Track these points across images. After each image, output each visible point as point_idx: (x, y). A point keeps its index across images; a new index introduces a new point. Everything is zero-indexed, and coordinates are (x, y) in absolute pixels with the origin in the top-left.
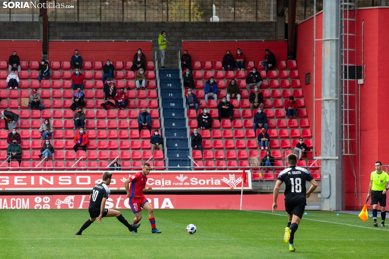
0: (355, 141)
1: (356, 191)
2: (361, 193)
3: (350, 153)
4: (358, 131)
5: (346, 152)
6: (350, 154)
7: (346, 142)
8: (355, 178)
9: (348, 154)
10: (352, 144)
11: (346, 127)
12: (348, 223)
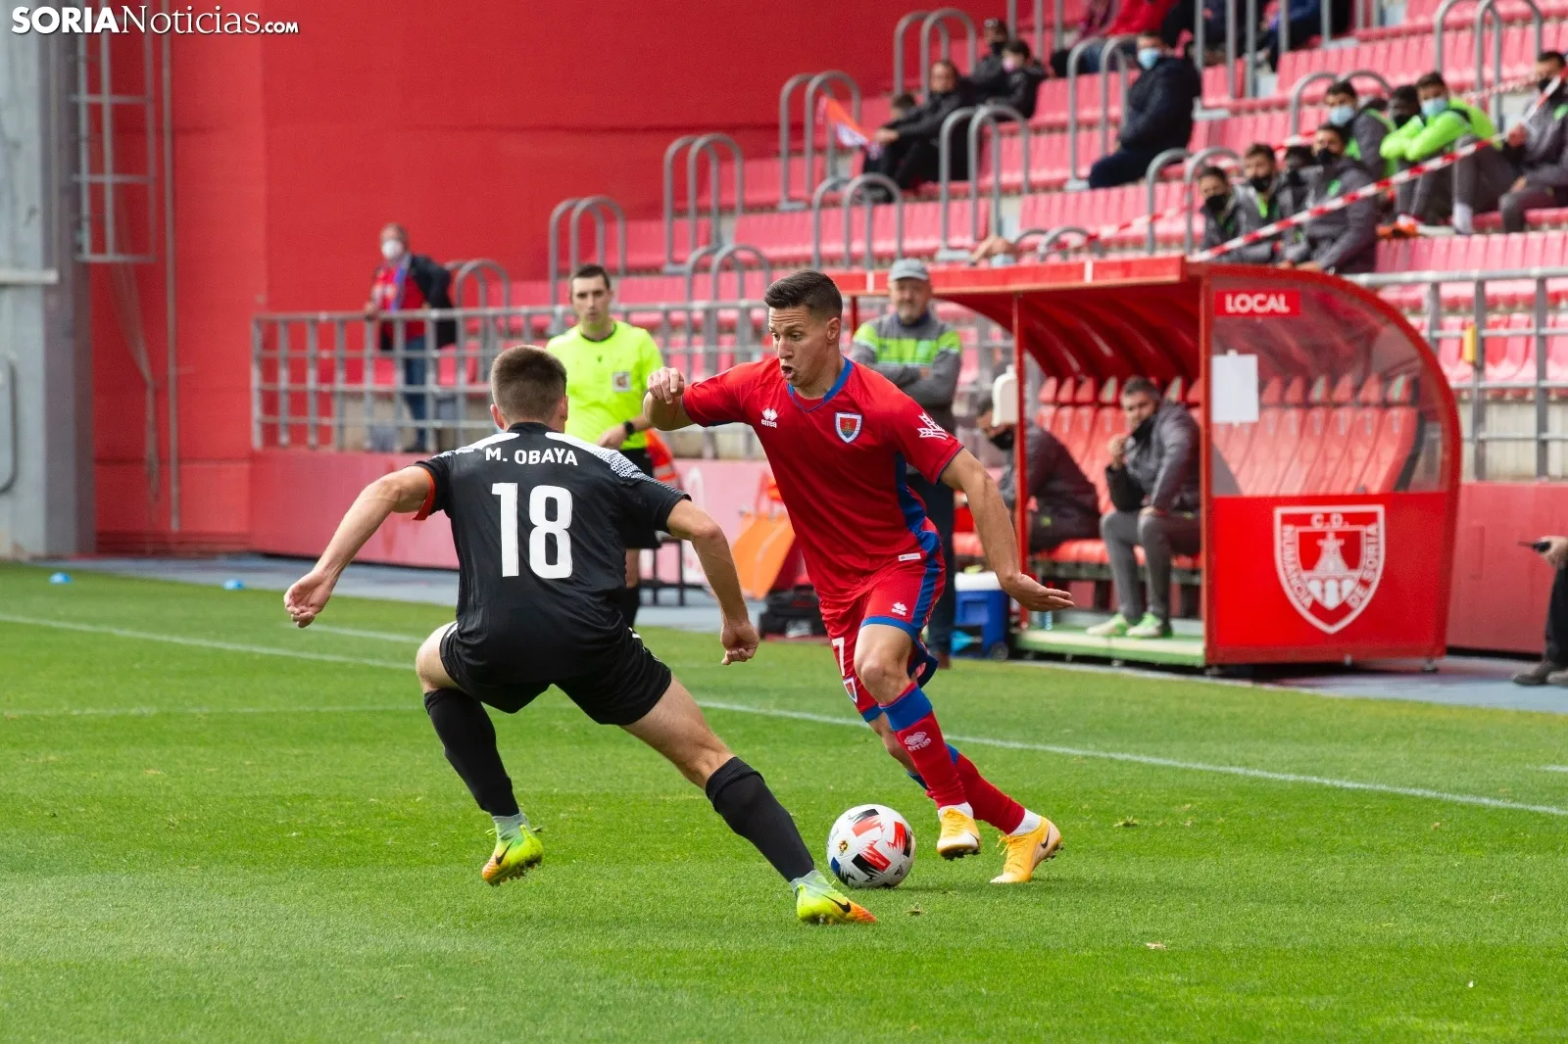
0: (143, 188)
1: (150, 450)
2: (180, 460)
3: (120, 249)
4: (159, 131)
5: (99, 246)
6: (120, 258)
7: (97, 190)
8: (144, 385)
9: (110, 257)
10: (131, 201)
11: (95, 110)
12: (121, 622)
